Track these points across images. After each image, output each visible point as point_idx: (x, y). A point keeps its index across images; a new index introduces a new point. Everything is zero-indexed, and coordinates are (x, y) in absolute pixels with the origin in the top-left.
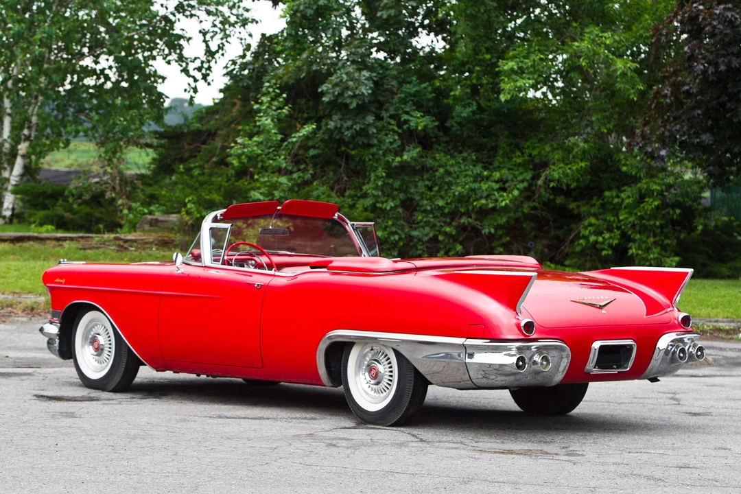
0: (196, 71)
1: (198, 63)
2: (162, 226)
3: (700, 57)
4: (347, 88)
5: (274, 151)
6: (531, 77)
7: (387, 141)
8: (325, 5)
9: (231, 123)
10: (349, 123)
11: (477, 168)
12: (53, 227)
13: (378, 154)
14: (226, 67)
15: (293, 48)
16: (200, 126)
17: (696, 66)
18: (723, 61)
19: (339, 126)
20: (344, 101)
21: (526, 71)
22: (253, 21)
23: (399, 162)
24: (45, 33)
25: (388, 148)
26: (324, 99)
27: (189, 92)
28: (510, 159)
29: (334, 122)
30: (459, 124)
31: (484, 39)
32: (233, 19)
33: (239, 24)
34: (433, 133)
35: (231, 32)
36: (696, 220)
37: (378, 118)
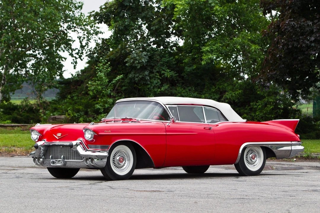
0: (76, 54)
1: (77, 51)
2: (58, 120)
4: (136, 60)
5: (105, 87)
6: (216, 54)
7: (155, 82)
8: (129, 24)
9: (90, 76)
11: (195, 94)
12: (10, 121)
13: (151, 88)
14: (87, 53)
15: (115, 43)
16: (78, 78)
17: (279, 46)
18: (291, 43)
19: (133, 76)
20: (135, 65)
21: (214, 51)
22: (101, 33)
23: (160, 91)
24: (6, 38)
25: (155, 85)
26: (126, 65)
27: (73, 64)
28: (210, 90)
29: (132, 74)
31: (197, 38)
32: (92, 32)
33: (95, 34)
34: (176, 79)
35: (91, 38)
36: (290, 115)
37: (151, 72)
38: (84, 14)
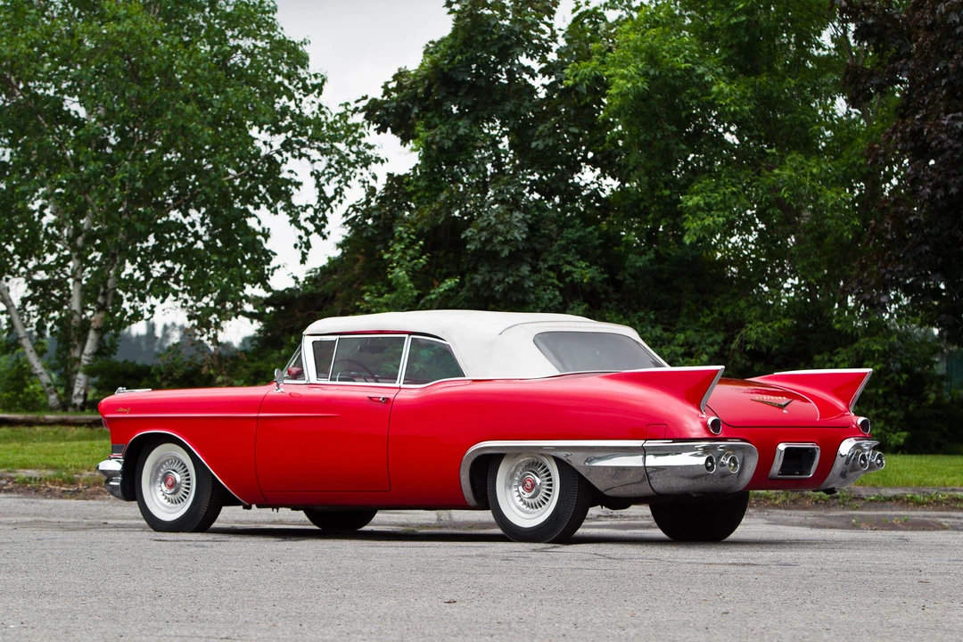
0: (308, 221)
1: (310, 212)
3: (926, 178)
4: (497, 233)
6: (721, 214)
7: (546, 297)
8: (466, 135)
9: (354, 282)
10: (501, 276)
11: (657, 329)
14: (346, 214)
15: (427, 189)
16: (314, 288)
17: (922, 190)
18: (954, 182)
19: (487, 279)
20: (494, 249)
21: (714, 208)
22: (378, 160)
24: (126, 172)
25: (547, 305)
26: (468, 247)
27: (301, 248)
28: (697, 319)
29: (481, 275)
30: (633, 276)
32: (352, 157)
33: (361, 164)
34: (601, 287)
35: (351, 173)
36: (927, 387)
37: (535, 270)
38: (327, 108)
